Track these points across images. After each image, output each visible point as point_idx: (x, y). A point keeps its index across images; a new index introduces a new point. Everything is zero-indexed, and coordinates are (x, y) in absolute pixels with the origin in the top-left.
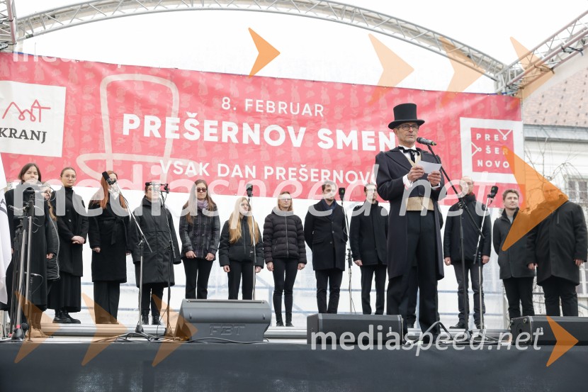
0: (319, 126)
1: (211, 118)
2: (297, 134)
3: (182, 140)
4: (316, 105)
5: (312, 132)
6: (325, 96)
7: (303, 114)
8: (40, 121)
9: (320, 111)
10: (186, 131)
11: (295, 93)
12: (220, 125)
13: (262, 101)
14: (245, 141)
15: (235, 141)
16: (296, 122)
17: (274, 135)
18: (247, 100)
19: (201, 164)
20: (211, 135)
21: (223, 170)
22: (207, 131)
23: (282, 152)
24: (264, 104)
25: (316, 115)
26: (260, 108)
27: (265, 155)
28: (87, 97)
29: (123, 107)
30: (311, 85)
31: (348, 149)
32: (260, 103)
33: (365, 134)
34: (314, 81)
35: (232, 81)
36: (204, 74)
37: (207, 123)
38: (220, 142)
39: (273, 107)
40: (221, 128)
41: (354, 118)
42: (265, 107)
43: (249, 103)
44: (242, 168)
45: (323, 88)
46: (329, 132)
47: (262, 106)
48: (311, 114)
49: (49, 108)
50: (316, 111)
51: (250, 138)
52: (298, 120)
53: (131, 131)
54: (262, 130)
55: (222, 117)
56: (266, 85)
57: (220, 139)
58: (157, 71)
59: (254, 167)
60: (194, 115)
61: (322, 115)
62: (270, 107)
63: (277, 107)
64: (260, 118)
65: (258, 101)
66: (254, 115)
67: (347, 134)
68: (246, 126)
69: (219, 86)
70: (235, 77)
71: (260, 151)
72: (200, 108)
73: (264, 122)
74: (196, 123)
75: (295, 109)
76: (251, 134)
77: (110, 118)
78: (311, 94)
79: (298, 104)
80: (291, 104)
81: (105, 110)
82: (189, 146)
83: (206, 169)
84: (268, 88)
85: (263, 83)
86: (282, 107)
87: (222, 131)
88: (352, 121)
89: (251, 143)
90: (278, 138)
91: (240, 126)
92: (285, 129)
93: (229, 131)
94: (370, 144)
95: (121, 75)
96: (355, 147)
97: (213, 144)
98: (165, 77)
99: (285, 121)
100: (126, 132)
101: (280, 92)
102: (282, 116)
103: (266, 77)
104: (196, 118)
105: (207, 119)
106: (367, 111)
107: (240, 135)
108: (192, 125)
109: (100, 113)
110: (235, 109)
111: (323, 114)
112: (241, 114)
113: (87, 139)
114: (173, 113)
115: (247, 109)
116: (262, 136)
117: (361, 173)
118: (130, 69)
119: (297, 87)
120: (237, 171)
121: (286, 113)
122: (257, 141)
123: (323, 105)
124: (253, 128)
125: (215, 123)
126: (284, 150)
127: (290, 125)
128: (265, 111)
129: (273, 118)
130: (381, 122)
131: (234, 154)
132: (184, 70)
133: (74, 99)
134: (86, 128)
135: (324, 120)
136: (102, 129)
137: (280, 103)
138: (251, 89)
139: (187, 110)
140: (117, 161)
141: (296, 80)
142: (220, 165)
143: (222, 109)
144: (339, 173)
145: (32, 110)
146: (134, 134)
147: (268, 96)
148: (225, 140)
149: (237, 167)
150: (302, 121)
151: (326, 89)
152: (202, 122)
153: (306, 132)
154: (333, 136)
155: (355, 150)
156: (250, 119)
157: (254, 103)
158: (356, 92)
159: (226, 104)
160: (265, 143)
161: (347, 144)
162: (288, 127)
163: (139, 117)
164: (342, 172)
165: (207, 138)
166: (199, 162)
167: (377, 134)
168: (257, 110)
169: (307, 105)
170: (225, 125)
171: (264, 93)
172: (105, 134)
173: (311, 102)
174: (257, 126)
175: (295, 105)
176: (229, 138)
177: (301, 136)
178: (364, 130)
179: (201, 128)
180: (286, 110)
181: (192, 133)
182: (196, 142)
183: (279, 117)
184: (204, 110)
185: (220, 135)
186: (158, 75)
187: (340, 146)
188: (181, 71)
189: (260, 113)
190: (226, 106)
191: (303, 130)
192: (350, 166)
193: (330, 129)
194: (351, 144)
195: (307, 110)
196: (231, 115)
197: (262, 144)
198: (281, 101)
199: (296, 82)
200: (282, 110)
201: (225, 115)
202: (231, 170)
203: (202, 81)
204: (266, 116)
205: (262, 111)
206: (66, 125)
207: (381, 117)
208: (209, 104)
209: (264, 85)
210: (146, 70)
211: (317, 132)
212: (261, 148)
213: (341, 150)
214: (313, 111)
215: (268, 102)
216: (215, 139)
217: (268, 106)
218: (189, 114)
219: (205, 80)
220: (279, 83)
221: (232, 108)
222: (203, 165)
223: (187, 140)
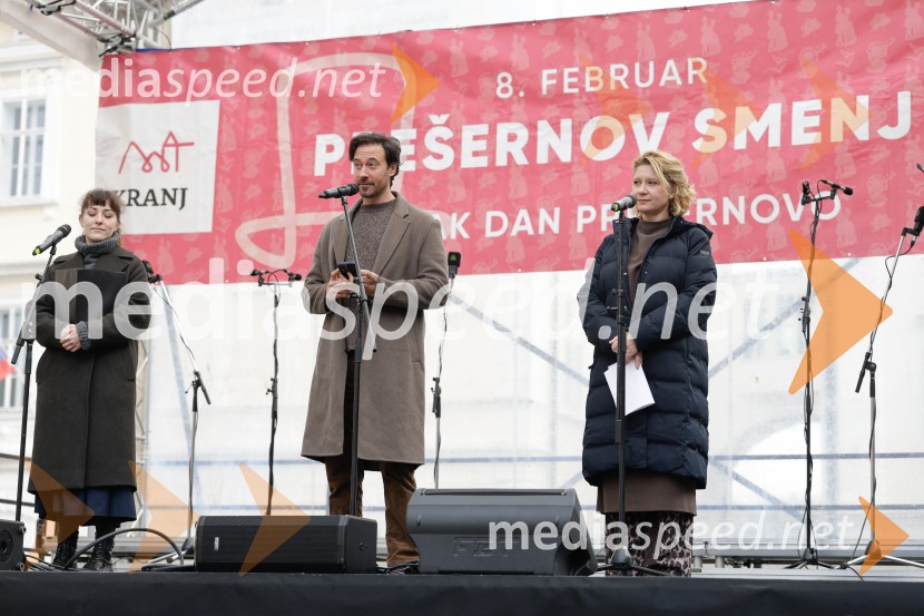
0: (698, 106)
1: (474, 119)
2: (649, 129)
3: (422, 171)
4: (690, 61)
5: (682, 121)
6: (709, 38)
7: (662, 84)
8: (177, 170)
9: (700, 73)
10: (428, 153)
11: (645, 42)
12: (493, 131)
13: (576, 70)
14: (542, 158)
15: (521, 160)
16: (647, 103)
17: (601, 138)
18: (545, 73)
19: (454, 215)
20: (476, 154)
21: (497, 224)
22: (468, 145)
23: (617, 171)
24: (580, 76)
25: (691, 81)
26: (571, 85)
27: (581, 182)
28: (255, 114)
29: (316, 122)
30: (678, 18)
31: (758, 147)
32: (571, 75)
33: (799, 108)
34: (685, 9)
35: (515, 36)
36: (461, 33)
37: (468, 132)
38: (492, 166)
39: (598, 78)
40: (495, 138)
41: (777, 76)
42: (582, 81)
43: (550, 77)
44: (534, 215)
45: (705, 19)
46: (720, 115)
47: (575, 80)
48: (679, 82)
49: (191, 144)
50: (691, 73)
51: (551, 150)
52: (651, 99)
53: (329, 167)
54: (576, 130)
55: (496, 116)
56: (585, 33)
57: (492, 161)
58: (374, 43)
59: (557, 211)
60: (444, 118)
61: (704, 80)
62: (594, 78)
63: (606, 78)
64: (571, 106)
65: (567, 71)
66: (560, 103)
67: (758, 114)
68: (544, 127)
69: (490, 52)
70: (522, 27)
71: (571, 174)
72: (454, 103)
73: (580, 112)
74: (447, 134)
75: (644, 77)
76: (555, 143)
77: (293, 146)
78: (679, 37)
79: (651, 64)
80: (637, 66)
81: (284, 133)
82: (432, 182)
83: (464, 225)
84: (588, 40)
85: (577, 31)
86: (618, 74)
87: (495, 144)
88: (772, 82)
89: (554, 159)
90: (610, 142)
91: (532, 127)
92: (625, 121)
93: (510, 141)
94: (808, 130)
95: (313, 60)
96: (775, 141)
97: (478, 171)
98: (388, 52)
99: (624, 104)
100: (320, 171)
101: (614, 43)
102: (620, 94)
103: (583, 18)
104: (447, 124)
105: (469, 123)
106: (808, 54)
107: (530, 149)
108: (439, 140)
109: (275, 141)
110: (522, 94)
111: (706, 77)
112: (536, 103)
113: (254, 191)
114: (403, 121)
115: (544, 92)
116: (576, 142)
117: (787, 197)
118: (327, 47)
119: (648, 27)
120: (523, 223)
121: (626, 86)
122: (565, 156)
123: (705, 58)
124: (557, 128)
125: (483, 129)
126: (620, 167)
127: (634, 111)
128: (582, 90)
129: (598, 103)
130: (840, 74)
131: (519, 188)
132: (423, 32)
133: (232, 120)
134: (251, 171)
135: (709, 90)
136: (278, 170)
137: (613, 67)
138: (554, 47)
139: (431, 110)
140: (305, 227)
141: (647, 12)
142: (490, 215)
143: (497, 99)
144: (736, 203)
145: (163, 151)
146: (334, 172)
147: (589, 56)
148: (501, 161)
149: (523, 214)
150: (660, 99)
151: (713, 22)
152: (458, 131)
153: (669, 122)
154: (728, 125)
155: (774, 148)
156: (553, 111)
157: (560, 77)
158: (779, 16)
159: (503, 87)
160: (583, 156)
161: (757, 137)
162: (632, 117)
163: (343, 137)
164: (742, 200)
165: (469, 162)
166: (450, 213)
167: (827, 105)
168: (567, 90)
169: (671, 64)
170: (503, 129)
171: (581, 50)
172: (284, 178)
173: (680, 57)
174: (566, 124)
175: (645, 66)
176: (510, 156)
177: (658, 132)
178: (800, 99)
179: (455, 143)
180: (626, 80)
181: (438, 156)
182: (444, 173)
183: (611, 97)
184: (462, 106)
185: (491, 152)
186: (376, 50)
187: (740, 143)
188: (417, 34)
189: (572, 95)
190: (505, 90)
191: (662, 118)
192: (761, 184)
193: (721, 107)
194: (766, 136)
195: (671, 73)
196: (515, 108)
197: (576, 160)
198: (617, 62)
199: (647, 16)
200: (618, 82)
201: (503, 111)
202: (512, 221)
203: (455, 48)
204: (585, 99)
205: (575, 90)
206: (219, 171)
207: (839, 63)
208: (472, 93)
209: (581, 34)
210: (354, 44)
211: (693, 118)
212: (574, 169)
213: (741, 151)
214: (684, 75)
215: (589, 69)
216: (483, 162)
217: (588, 79)
218: (434, 119)
219: (461, 43)
220: (611, 25)
221: (516, 92)
222: (458, 218)
223: (428, 172)
